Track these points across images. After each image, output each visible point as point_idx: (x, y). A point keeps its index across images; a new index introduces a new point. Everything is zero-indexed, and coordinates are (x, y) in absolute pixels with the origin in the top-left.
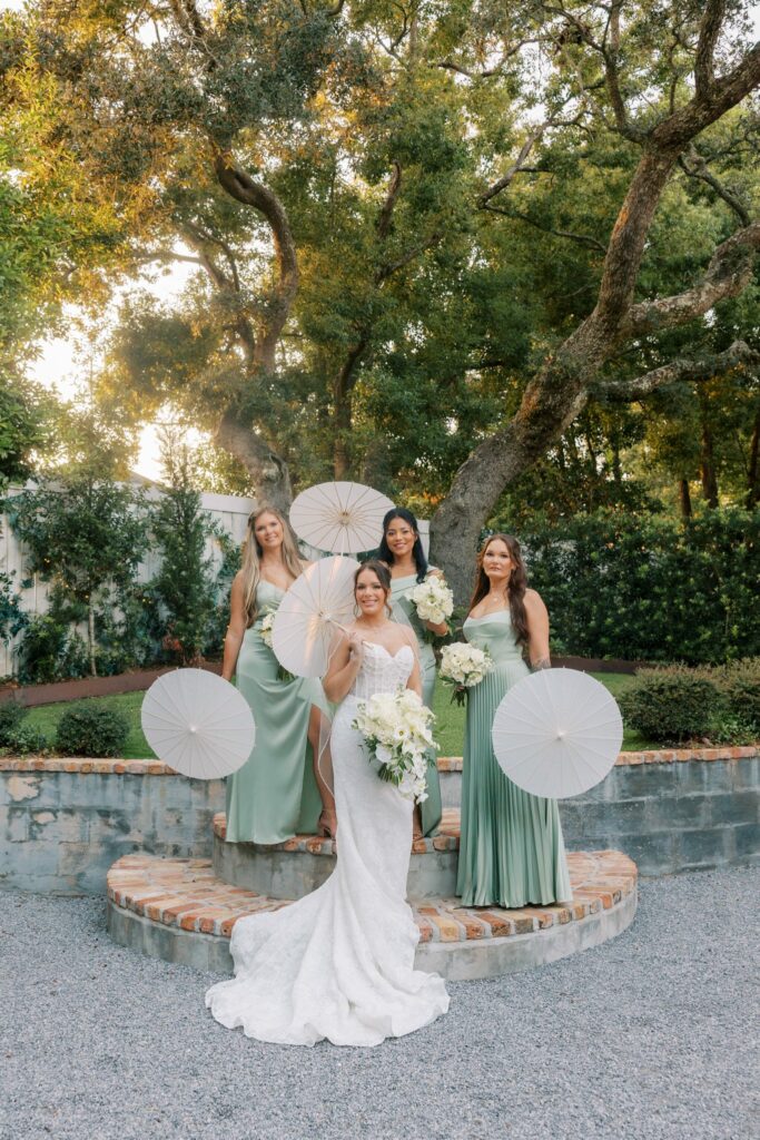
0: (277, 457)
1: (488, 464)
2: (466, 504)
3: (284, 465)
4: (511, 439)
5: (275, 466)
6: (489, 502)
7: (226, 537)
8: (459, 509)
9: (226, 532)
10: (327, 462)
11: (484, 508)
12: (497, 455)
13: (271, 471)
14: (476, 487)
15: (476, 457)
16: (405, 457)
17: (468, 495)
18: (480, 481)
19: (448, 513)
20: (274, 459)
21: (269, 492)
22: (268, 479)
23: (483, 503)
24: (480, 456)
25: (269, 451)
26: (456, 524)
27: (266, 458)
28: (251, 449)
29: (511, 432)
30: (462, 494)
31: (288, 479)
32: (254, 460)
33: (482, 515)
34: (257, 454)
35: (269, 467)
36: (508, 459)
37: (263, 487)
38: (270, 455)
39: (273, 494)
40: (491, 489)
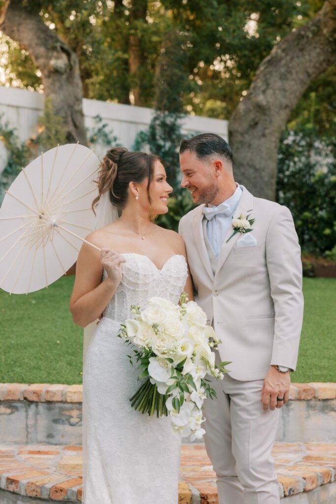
0: (66, 47)
1: (292, 59)
2: (268, 102)
3: (74, 56)
4: (317, 33)
5: (64, 56)
6: (292, 100)
7: (11, 133)
8: (260, 108)
9: (10, 128)
10: (120, 54)
11: (287, 107)
12: (302, 50)
13: (60, 62)
14: (279, 84)
15: (279, 51)
16: (203, 51)
17: (269, 92)
18: (283, 77)
19: (248, 111)
20: (63, 50)
21: (57, 84)
22: (56, 71)
23: (285, 101)
24: (284, 50)
25: (57, 41)
26: (256, 124)
27: (54, 48)
28: (39, 38)
29: (317, 24)
30: (264, 92)
31: (77, 72)
32: (42, 50)
33: (284, 114)
34: (44, 43)
35: (57, 58)
36: (314, 54)
37: (51, 80)
38: (58, 45)
39: (61, 87)
40: (295, 86)
